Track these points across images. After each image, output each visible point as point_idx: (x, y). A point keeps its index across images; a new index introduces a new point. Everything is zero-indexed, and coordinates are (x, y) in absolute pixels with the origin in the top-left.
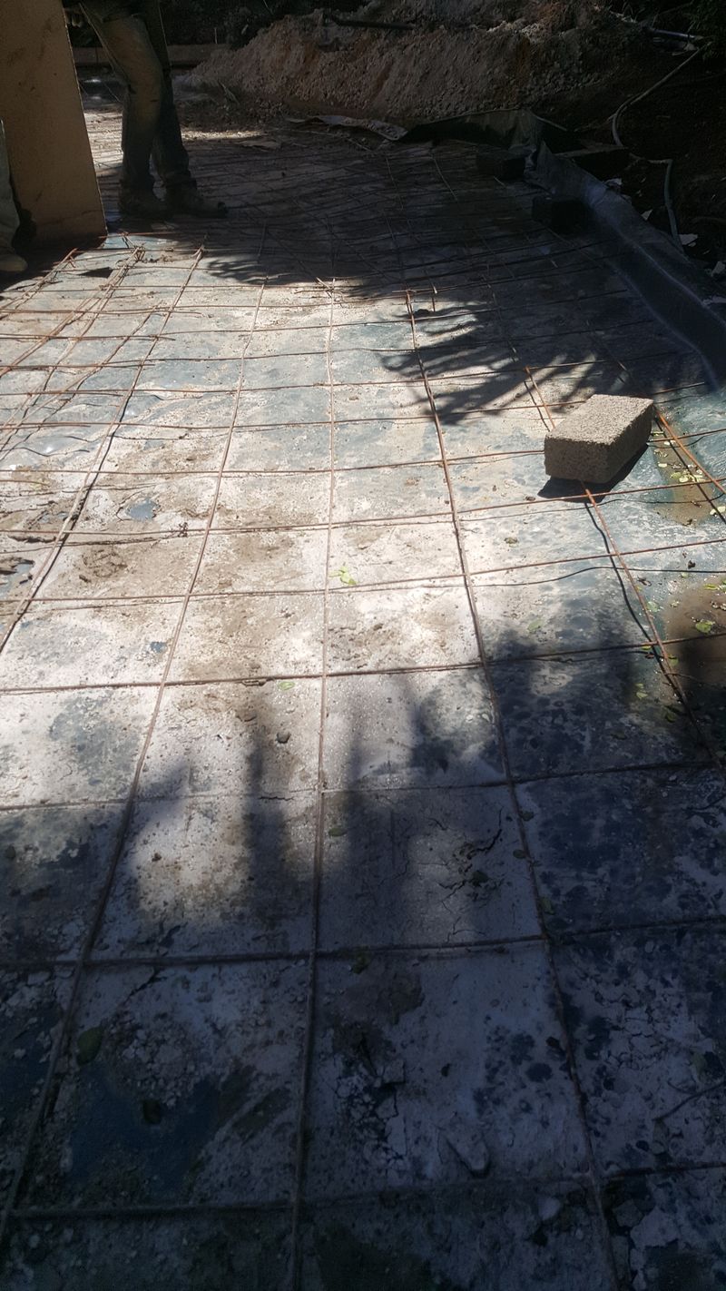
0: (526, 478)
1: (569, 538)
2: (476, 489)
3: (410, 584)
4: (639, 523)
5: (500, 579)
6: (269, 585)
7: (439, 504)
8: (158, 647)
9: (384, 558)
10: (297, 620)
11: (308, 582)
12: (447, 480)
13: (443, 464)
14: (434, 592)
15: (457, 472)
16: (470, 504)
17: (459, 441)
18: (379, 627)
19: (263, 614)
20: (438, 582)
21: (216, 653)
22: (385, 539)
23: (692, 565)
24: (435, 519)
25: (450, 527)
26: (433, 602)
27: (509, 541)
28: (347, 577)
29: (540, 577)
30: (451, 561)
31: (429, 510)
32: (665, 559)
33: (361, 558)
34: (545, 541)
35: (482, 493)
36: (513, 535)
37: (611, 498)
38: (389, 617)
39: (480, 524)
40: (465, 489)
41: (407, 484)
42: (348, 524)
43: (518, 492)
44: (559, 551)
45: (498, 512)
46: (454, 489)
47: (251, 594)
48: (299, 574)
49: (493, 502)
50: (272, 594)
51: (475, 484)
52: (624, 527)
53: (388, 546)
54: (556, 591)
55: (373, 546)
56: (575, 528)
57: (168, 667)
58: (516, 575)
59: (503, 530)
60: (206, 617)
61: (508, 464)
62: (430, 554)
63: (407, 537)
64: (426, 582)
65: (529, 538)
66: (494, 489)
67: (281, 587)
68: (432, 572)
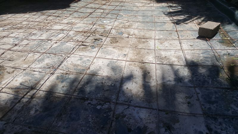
0: (193, 35)
1: (203, 46)
2: (184, 36)
3: (172, 51)
4: (218, 45)
5: (189, 51)
6: (144, 47)
7: (177, 38)
8: (125, 55)
9: (166, 46)
10: (150, 54)
11: (151, 48)
12: (178, 34)
13: (177, 31)
14: (176, 52)
15: (180, 33)
16: (182, 38)
17: (180, 27)
18: (166, 57)
19: (143, 52)
20: (177, 51)
21: (135, 57)
22: (166, 43)
23: (229, 54)
24: (175, 40)
25: (179, 42)
26: (176, 54)
27: (191, 46)
28: (159, 48)
29: (198, 52)
30: (179, 48)
31: (174, 39)
32: (223, 52)
33: (161, 45)
34: (198, 46)
35: (185, 37)
36: (192, 45)
37: (212, 40)
38: (168, 55)
39: (185, 42)
40: (181, 36)
41: (170, 34)
42: (158, 39)
43: (192, 37)
44: (201, 48)
45: (188, 40)
46: (179, 36)
47: (141, 49)
48: (149, 47)
49: (187, 39)
50: (145, 49)
51: (183, 35)
52: (215, 45)
53: (166, 44)
54: (201, 55)
55: (163, 44)
56: (204, 45)
57: (127, 58)
58: (193, 52)
59: (190, 44)
60: (133, 51)
61: (190, 32)
62: (175, 46)
63: (170, 43)
64: (175, 51)
65: (195, 45)
66: (187, 36)
67: (146, 48)
68: (176, 49)
